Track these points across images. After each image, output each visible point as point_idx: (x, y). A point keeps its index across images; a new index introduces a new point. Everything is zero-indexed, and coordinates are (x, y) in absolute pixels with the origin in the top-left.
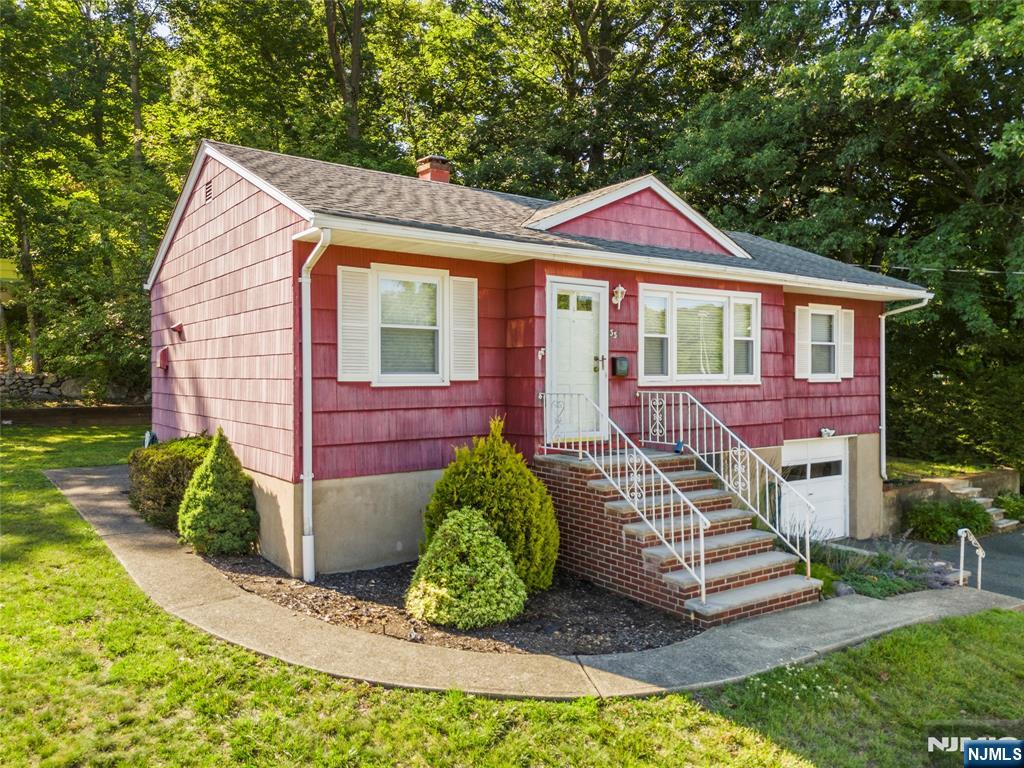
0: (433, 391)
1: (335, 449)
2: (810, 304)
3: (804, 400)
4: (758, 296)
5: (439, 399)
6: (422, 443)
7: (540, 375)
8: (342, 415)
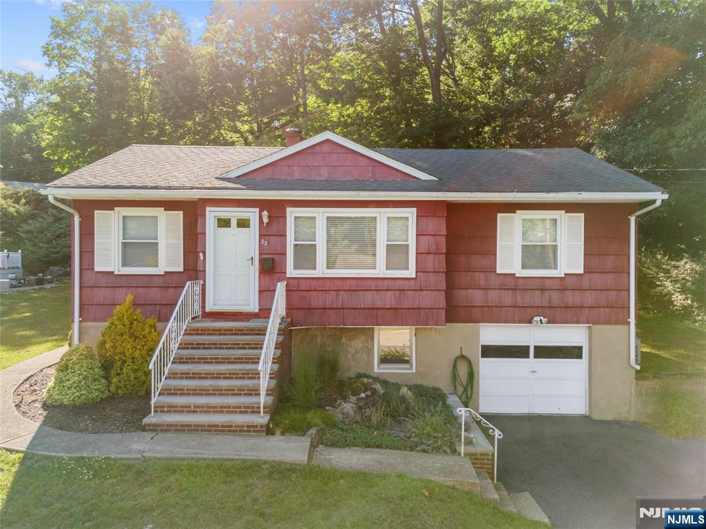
0: (154, 277)
1: (94, 306)
2: (517, 211)
3: (511, 292)
4: (414, 210)
5: (156, 282)
6: (147, 307)
7: (201, 269)
8: (98, 289)
